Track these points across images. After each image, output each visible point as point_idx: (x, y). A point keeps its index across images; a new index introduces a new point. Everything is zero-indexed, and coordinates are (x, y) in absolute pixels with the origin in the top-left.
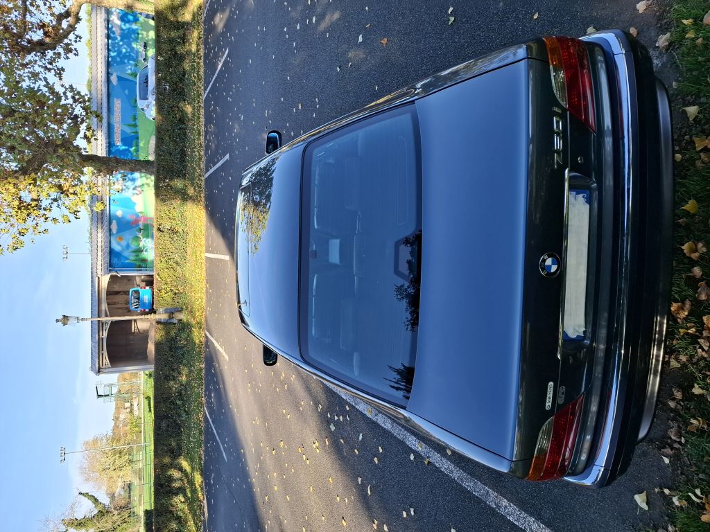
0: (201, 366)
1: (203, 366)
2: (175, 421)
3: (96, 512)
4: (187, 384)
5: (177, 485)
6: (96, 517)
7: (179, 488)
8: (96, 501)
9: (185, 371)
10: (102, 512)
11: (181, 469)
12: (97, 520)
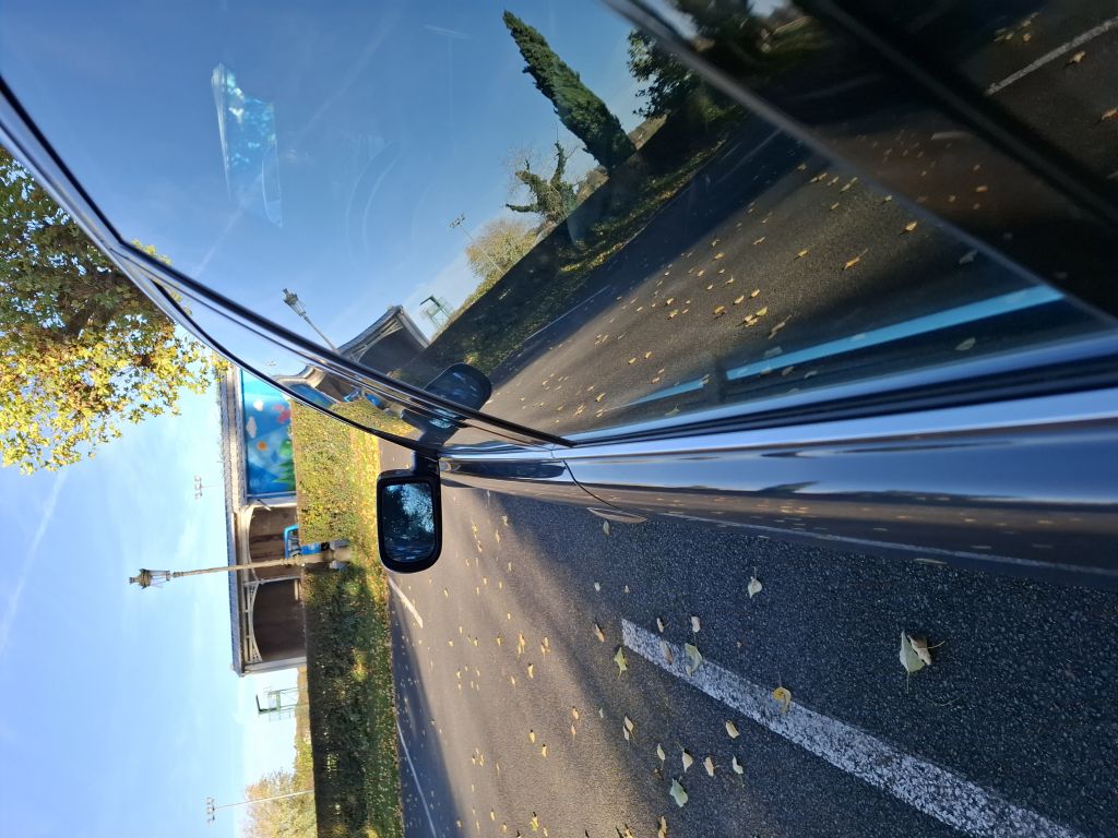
0: (387, 645)
1: (389, 645)
2: (350, 754)
4: (365, 682)
9: (359, 657)
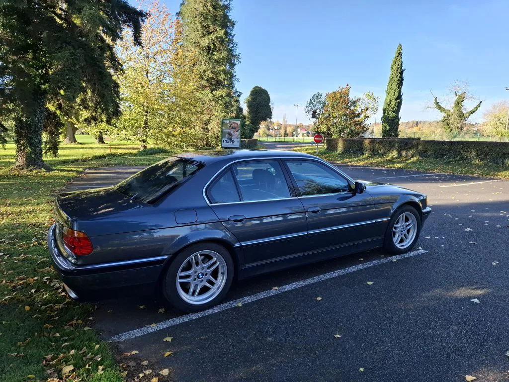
2: (446, 154)
3: (464, 112)
5: (404, 153)
6: (461, 113)
7: (401, 155)
8: (472, 112)
10: (463, 116)
11: (413, 156)
12: (458, 114)
